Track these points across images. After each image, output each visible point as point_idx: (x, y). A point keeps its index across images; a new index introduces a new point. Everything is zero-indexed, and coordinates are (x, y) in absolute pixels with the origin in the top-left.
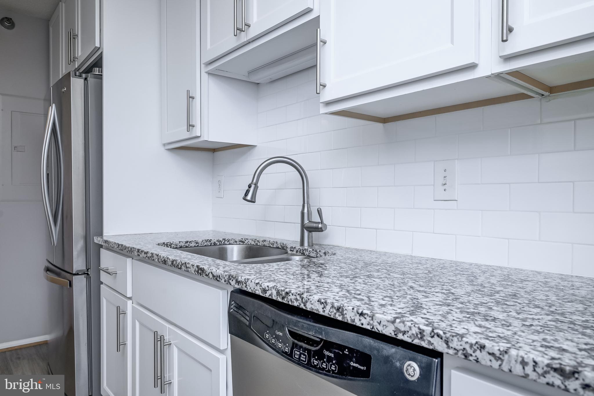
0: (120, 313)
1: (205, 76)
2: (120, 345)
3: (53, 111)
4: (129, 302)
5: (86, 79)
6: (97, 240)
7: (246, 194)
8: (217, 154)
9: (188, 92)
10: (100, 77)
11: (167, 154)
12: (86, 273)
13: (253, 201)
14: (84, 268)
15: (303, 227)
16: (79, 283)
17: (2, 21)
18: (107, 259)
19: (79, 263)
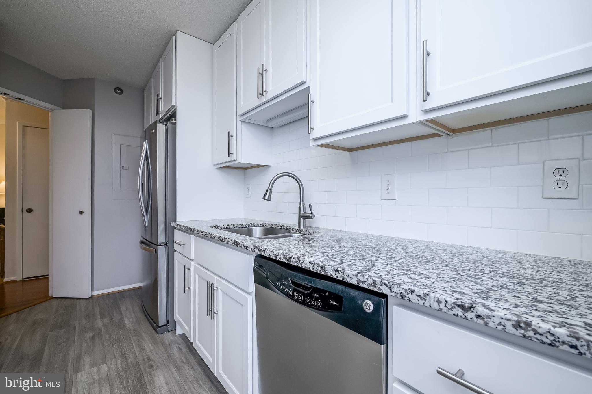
0: (186, 269)
1: (240, 123)
2: (186, 289)
3: (146, 145)
4: (192, 263)
5: (166, 125)
6: (172, 224)
7: (265, 196)
8: (247, 171)
9: (229, 133)
10: (175, 124)
11: (216, 170)
12: (165, 245)
13: (269, 200)
14: (164, 241)
15: (300, 216)
16: (161, 251)
17: (115, 90)
18: (179, 236)
19: (161, 238)
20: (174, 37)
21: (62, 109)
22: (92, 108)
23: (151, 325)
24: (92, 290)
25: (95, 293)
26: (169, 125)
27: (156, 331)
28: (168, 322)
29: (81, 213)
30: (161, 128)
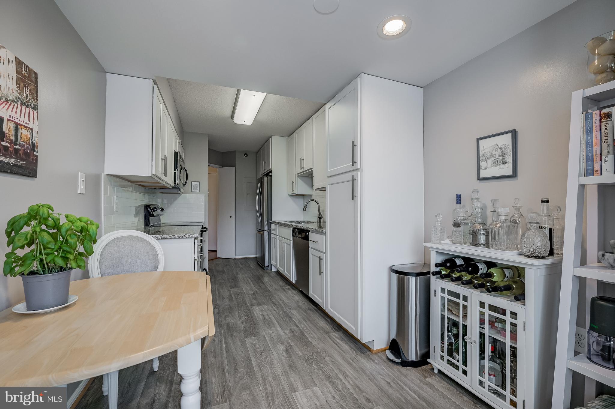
0: (275, 239)
1: (297, 177)
2: (275, 247)
3: (259, 185)
4: (277, 236)
5: (268, 177)
6: (270, 221)
7: (303, 209)
8: (304, 196)
9: (293, 181)
10: (271, 176)
11: (289, 197)
12: (267, 231)
13: (305, 211)
14: (267, 229)
15: (318, 218)
16: (266, 233)
17: (245, 155)
18: (273, 226)
19: (266, 228)
20: (271, 138)
21: (222, 167)
22: (235, 166)
23: (262, 267)
24: (235, 256)
25: (237, 257)
26: (269, 177)
27: (264, 269)
28: (269, 265)
29: (231, 217)
30: (266, 179)
